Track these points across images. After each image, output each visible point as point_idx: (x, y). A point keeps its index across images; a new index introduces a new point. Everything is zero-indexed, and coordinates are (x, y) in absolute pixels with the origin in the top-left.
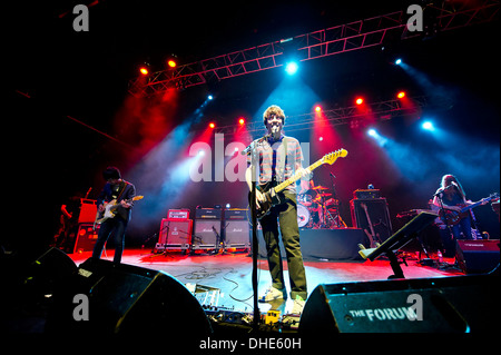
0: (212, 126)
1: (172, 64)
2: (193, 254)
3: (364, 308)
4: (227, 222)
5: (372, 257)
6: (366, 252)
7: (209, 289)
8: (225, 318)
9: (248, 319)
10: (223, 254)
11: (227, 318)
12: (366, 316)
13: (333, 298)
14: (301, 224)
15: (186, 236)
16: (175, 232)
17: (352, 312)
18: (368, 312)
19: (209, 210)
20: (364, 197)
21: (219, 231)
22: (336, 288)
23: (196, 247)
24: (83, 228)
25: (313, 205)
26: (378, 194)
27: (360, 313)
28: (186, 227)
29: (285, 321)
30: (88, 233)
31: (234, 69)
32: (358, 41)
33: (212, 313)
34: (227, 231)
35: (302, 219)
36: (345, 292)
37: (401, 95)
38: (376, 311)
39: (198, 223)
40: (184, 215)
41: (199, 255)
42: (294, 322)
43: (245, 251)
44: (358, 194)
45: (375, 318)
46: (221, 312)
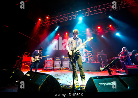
0: (58, 35)
1: (47, 18)
2: (54, 70)
3: (103, 82)
4: (63, 61)
5: (103, 70)
6: (102, 69)
7: (60, 79)
8: (65, 86)
9: (71, 86)
10: (62, 70)
11: (66, 86)
12: (103, 85)
13: (95, 80)
14: (83, 61)
15: (52, 65)
16: (49, 64)
17: (100, 83)
18: (104, 83)
19: (58, 58)
20: (100, 54)
21: (61, 64)
22: (95, 78)
23: (55, 68)
24: (24, 63)
25: (86, 56)
26: (104, 53)
27: (102, 84)
28: (52, 62)
29: (81, 87)
30: (25, 64)
31: (65, 19)
32: (98, 11)
33: (62, 85)
34: (63, 64)
35: (84, 60)
36: (98, 79)
37: (110, 26)
38: (106, 83)
39: (55, 61)
40: (51, 59)
41: (55, 70)
42: (83, 87)
43: (68, 69)
44: (99, 53)
45: (105, 85)
46: (64, 85)
